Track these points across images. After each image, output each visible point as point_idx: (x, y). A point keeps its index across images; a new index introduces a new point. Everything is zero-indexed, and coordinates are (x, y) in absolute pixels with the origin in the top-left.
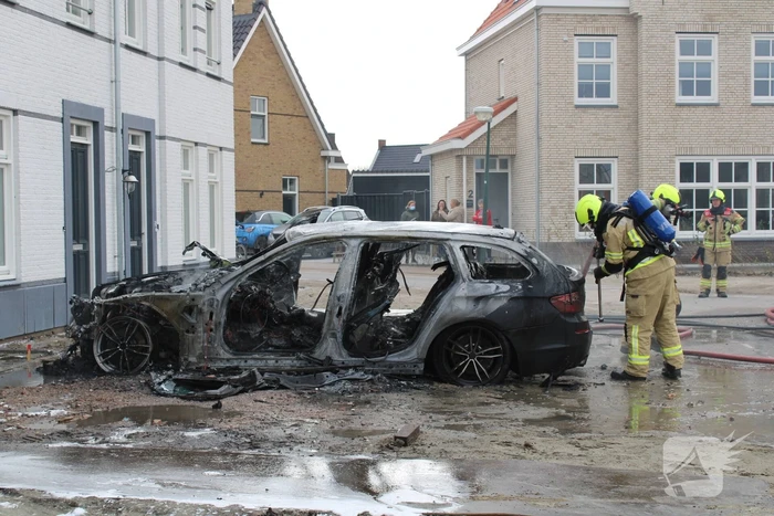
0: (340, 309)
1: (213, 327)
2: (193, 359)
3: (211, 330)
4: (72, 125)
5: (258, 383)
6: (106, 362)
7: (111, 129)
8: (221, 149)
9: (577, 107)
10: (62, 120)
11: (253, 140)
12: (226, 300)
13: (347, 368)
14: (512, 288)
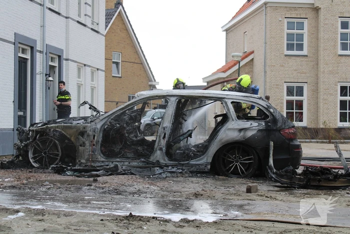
0: (165, 134)
1: (95, 143)
2: (83, 161)
3: (94, 145)
4: (19, 47)
5: (119, 171)
6: (35, 162)
7: (40, 52)
8: (98, 69)
9: (286, 55)
10: (14, 44)
11: (113, 75)
12: (103, 128)
13: (168, 166)
14: (259, 125)
